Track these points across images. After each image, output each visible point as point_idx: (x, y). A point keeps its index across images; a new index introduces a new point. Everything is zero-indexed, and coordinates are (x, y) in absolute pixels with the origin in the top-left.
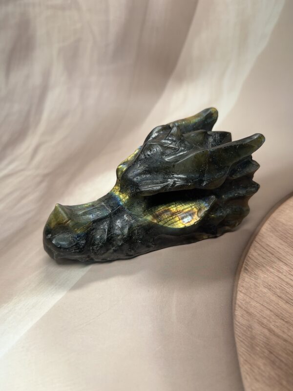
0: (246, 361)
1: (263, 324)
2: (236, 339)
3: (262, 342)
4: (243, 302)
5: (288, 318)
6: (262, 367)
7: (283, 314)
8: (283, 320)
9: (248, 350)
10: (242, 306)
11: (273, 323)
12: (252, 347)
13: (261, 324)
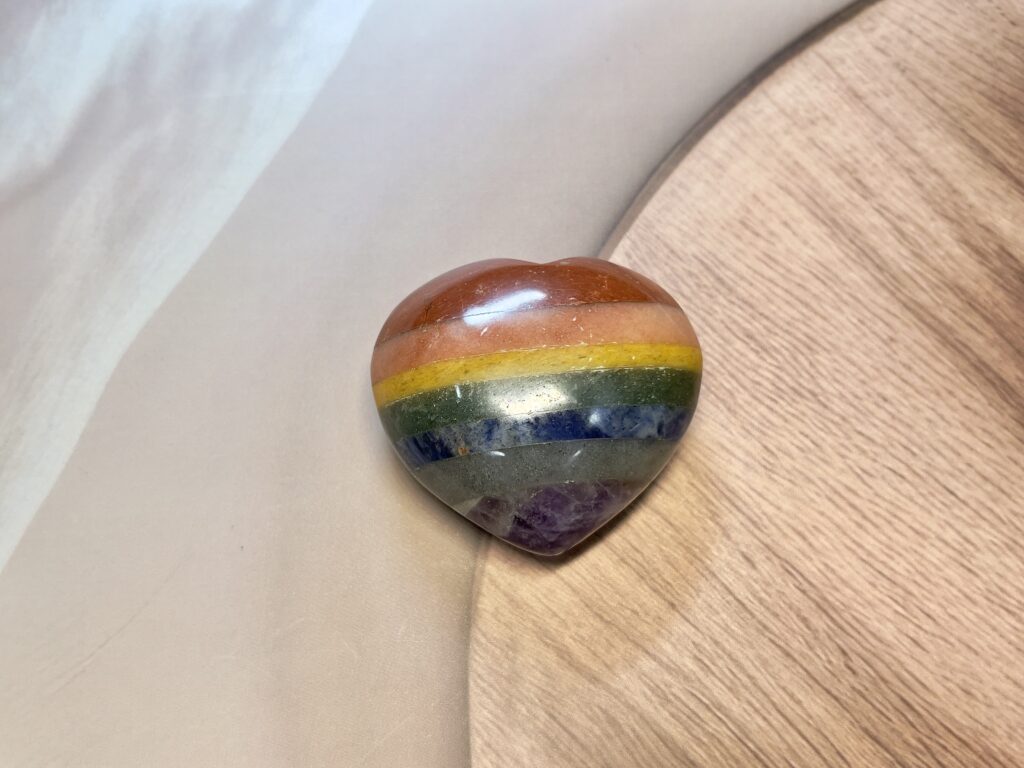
0: (489, 745)
1: (546, 633)
2: (472, 684)
3: (534, 689)
5: (614, 609)
9: (497, 717)
11: (574, 629)
13: (543, 635)
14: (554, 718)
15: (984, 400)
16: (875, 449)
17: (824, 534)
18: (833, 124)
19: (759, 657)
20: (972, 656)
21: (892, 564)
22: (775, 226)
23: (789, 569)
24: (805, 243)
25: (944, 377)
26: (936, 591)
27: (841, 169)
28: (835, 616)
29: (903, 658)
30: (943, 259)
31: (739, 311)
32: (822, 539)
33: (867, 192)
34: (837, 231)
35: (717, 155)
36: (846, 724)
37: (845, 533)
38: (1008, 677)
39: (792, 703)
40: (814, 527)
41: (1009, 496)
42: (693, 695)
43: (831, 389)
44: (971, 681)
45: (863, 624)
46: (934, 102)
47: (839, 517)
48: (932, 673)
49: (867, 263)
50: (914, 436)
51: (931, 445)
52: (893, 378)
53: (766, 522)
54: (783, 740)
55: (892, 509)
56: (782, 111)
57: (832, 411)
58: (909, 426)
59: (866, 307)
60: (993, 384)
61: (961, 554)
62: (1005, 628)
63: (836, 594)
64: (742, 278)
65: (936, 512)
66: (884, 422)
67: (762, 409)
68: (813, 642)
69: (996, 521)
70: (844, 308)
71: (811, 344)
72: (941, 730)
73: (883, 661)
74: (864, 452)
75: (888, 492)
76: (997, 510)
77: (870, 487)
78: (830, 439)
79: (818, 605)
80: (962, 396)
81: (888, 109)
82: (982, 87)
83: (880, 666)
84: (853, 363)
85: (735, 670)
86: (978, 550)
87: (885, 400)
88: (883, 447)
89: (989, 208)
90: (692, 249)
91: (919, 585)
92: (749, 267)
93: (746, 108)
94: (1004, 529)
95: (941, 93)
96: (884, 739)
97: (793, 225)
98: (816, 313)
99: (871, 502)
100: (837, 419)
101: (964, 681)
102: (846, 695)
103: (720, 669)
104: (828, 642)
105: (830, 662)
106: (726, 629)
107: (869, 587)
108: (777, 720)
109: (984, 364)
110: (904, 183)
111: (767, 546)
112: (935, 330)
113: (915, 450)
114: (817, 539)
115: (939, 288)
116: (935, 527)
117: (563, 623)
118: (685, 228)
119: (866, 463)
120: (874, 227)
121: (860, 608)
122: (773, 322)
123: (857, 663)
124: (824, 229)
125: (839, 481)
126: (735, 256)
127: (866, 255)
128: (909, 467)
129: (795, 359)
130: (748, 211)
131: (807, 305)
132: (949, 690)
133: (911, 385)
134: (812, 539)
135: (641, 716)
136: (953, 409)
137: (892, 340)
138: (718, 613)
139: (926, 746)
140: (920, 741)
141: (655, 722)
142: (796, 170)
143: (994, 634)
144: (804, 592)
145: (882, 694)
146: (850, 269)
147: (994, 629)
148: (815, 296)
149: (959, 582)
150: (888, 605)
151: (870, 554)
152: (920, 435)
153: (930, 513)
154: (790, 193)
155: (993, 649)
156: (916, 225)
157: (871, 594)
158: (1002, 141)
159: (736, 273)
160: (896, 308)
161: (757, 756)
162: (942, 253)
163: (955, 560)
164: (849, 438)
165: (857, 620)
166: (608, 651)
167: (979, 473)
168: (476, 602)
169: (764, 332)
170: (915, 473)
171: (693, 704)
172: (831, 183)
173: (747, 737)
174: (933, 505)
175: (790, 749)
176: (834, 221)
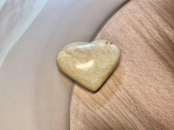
0: (73, 122)
1: (84, 102)
2: (70, 112)
3: (82, 113)
4: (77, 91)
5: (96, 99)
6: (80, 125)
7: (94, 97)
8: (94, 100)
9: (75, 117)
10: (76, 93)
11: (89, 102)
12: (77, 115)
13: (83, 103)
14: (85, 118)
15: (162, 63)
16: (143, 71)
17: (133, 86)
18: (138, 13)
19: (121, 107)
20: (158, 108)
21: (145, 91)
22: (127, 31)
23: (127, 92)
24: (132, 34)
25: (155, 58)
26: (153, 96)
27: (139, 21)
28: (135, 100)
29: (146, 108)
30: (156, 37)
31: (120, 46)
32: (133, 87)
33: (143, 25)
34: (138, 32)
35: (117, 17)
36: (136, 119)
37: (137, 86)
38: (164, 111)
39: (127, 115)
40: (132, 85)
41: (166, 80)
42: (109, 114)
43: (135, 60)
44: (158, 112)
45: (140, 102)
46: (155, 9)
47: (136, 83)
48: (151, 110)
49: (143, 38)
50: (150, 69)
51: (153, 71)
52: (147, 58)
53: (123, 84)
54: (125, 122)
55: (145, 81)
56: (129, 10)
57: (136, 64)
58: (149, 67)
59: (142, 45)
60: (164, 60)
61: (157, 89)
62: (164, 103)
63: (135, 97)
64: (121, 40)
65: (153, 82)
66: (145, 66)
67: (123, 63)
68: (131, 105)
69: (163, 84)
70: (139, 46)
71: (132, 52)
72: (152, 120)
73: (143, 108)
74: (141, 71)
75: (145, 78)
76: (164, 82)
77: (142, 78)
78: (135, 69)
79: (132, 98)
80: (158, 62)
81: (147, 10)
82: (164, 6)
83: (142, 109)
84: (140, 56)
85: (117, 110)
86: (160, 89)
87: (145, 62)
88: (144, 71)
89: (164, 28)
90: (112, 34)
91: (150, 95)
92: (122, 38)
93: (122, 9)
94: (165, 85)
95: (157, 7)
96: (142, 122)
97: (130, 30)
98: (134, 46)
99: (142, 80)
100: (136, 65)
101: (157, 112)
102: (136, 114)
103: (114, 109)
104: (133, 105)
105: (134, 108)
106: (116, 102)
107: (141, 95)
108: (124, 118)
109: (162, 56)
110: (150, 24)
111: (123, 88)
112: (154, 50)
113: (150, 71)
114: (132, 86)
115: (155, 42)
116: (153, 85)
117: (87, 101)
118: (111, 31)
119: (141, 73)
120: (144, 31)
121: (139, 99)
122: (126, 48)
123: (138, 109)
124: (136, 31)
125: (136, 76)
126: (119, 36)
127: (143, 36)
128: (148, 74)
129: (130, 55)
130: (122, 28)
131: (132, 45)
132: (154, 113)
133: (150, 60)
134: (131, 87)
135: (100, 117)
136: (157, 64)
137: (147, 51)
138: (114, 99)
139: (150, 123)
140: (149, 122)
141: (103, 119)
142: (131, 20)
143: (162, 104)
144: (129, 96)
145: (143, 114)
146: (139, 39)
147: (162, 103)
148: (133, 43)
149: (157, 95)
150: (144, 99)
151: (141, 89)
152: (151, 68)
153: (152, 82)
154: (129, 25)
155: (162, 106)
156: (152, 31)
157: (141, 96)
158: (167, 17)
159: (120, 39)
160: (147, 46)
161: (120, 125)
162: (156, 36)
163: (156, 91)
164: (138, 69)
165: (138, 101)
166: (95, 106)
167: (161, 75)
168: (72, 97)
169: (124, 49)
170: (149, 75)
171: (109, 115)
172: (137, 23)
173: (119, 121)
174: (153, 81)
175: (126, 123)
176: (137, 30)
